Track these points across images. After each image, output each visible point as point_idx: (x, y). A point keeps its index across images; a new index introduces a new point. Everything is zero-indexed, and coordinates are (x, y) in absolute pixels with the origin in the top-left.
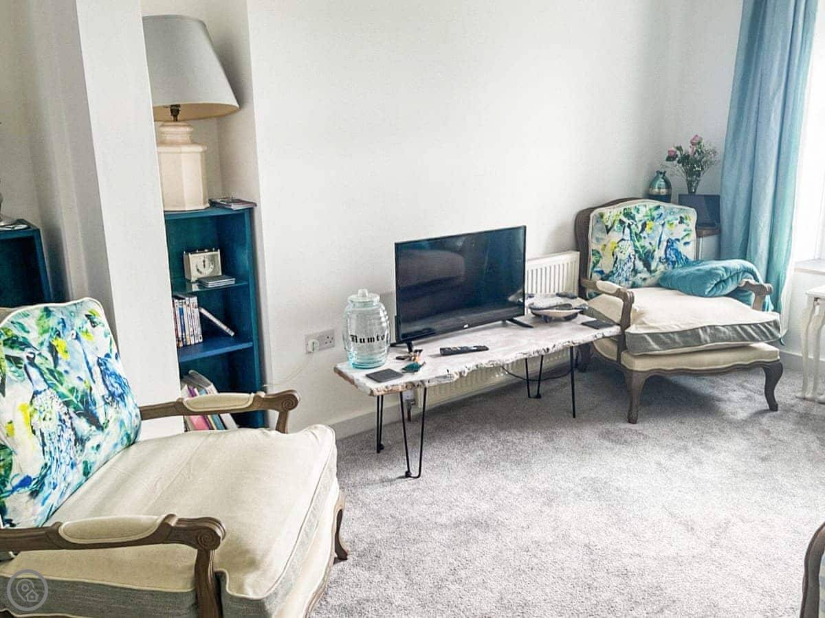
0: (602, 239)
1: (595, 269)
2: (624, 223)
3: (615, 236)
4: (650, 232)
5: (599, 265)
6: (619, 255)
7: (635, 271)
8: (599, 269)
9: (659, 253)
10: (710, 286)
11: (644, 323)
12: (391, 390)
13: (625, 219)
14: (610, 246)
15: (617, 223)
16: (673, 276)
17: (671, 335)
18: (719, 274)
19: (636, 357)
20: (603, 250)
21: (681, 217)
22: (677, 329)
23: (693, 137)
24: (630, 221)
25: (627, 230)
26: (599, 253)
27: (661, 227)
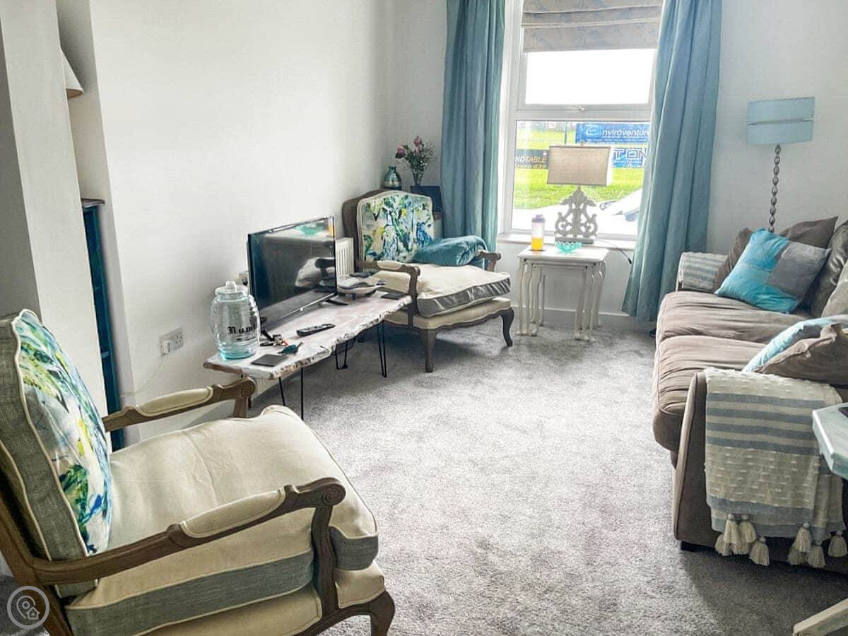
0: (372, 225)
1: (369, 252)
2: (386, 211)
3: (382, 222)
4: (405, 217)
5: (371, 248)
6: (387, 238)
7: (398, 251)
8: (371, 252)
9: (413, 235)
10: (459, 257)
11: (430, 290)
12: (286, 371)
13: (386, 208)
14: (379, 231)
15: (381, 210)
16: (426, 252)
17: (451, 297)
18: (463, 247)
19: (429, 318)
20: (374, 234)
21: (423, 205)
22: (454, 292)
23: (415, 138)
24: (391, 209)
25: (389, 217)
26: (370, 238)
27: (411, 213)
